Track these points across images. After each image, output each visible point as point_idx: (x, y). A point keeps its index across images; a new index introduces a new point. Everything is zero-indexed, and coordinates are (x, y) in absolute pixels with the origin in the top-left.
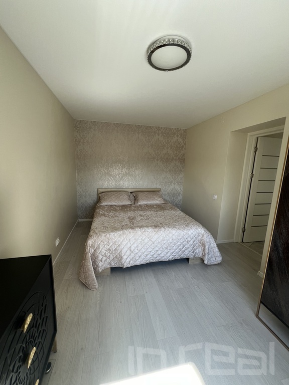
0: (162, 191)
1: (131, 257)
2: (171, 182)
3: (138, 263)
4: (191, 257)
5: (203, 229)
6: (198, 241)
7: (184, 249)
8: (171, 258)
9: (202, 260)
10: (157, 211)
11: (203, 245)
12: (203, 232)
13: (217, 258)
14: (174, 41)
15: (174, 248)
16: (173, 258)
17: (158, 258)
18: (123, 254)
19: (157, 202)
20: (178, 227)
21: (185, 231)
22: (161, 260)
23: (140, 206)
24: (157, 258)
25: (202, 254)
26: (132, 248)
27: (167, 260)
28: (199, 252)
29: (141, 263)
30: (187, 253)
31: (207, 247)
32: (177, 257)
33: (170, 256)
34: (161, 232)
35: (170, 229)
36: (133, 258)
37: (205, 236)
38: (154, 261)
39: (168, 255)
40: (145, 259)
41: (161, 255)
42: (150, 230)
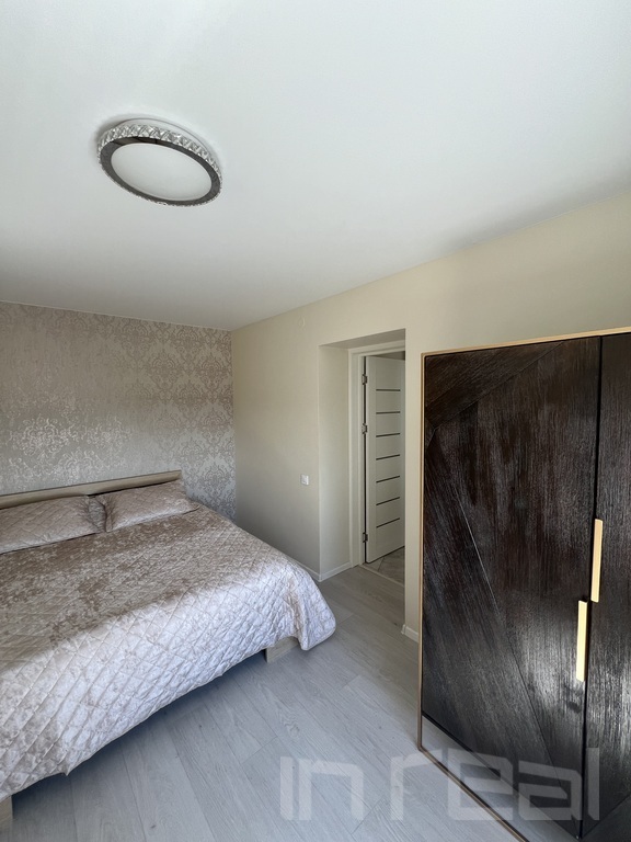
0: (185, 476)
1: (92, 724)
2: (206, 453)
3: (119, 731)
4: (271, 644)
5: (289, 568)
6: (281, 600)
7: (250, 632)
8: (220, 670)
9: (296, 641)
10: (173, 540)
11: (294, 604)
12: (290, 573)
13: (327, 626)
14: (171, 137)
15: (226, 639)
16: (224, 667)
17: (184, 685)
18: (62, 728)
19: (173, 511)
20: (230, 578)
21: (249, 586)
22: (192, 688)
23: (124, 532)
24: (181, 688)
25: (295, 626)
26: (96, 694)
27: (211, 679)
28: (287, 625)
29: (132, 725)
30: (258, 640)
31: (303, 607)
32: (237, 658)
33: (216, 666)
34: (188, 609)
35: (210, 594)
36: (99, 725)
37: (297, 582)
38: (173, 698)
39: (212, 664)
40: (143, 709)
41: (192, 674)
42: (153, 613)
